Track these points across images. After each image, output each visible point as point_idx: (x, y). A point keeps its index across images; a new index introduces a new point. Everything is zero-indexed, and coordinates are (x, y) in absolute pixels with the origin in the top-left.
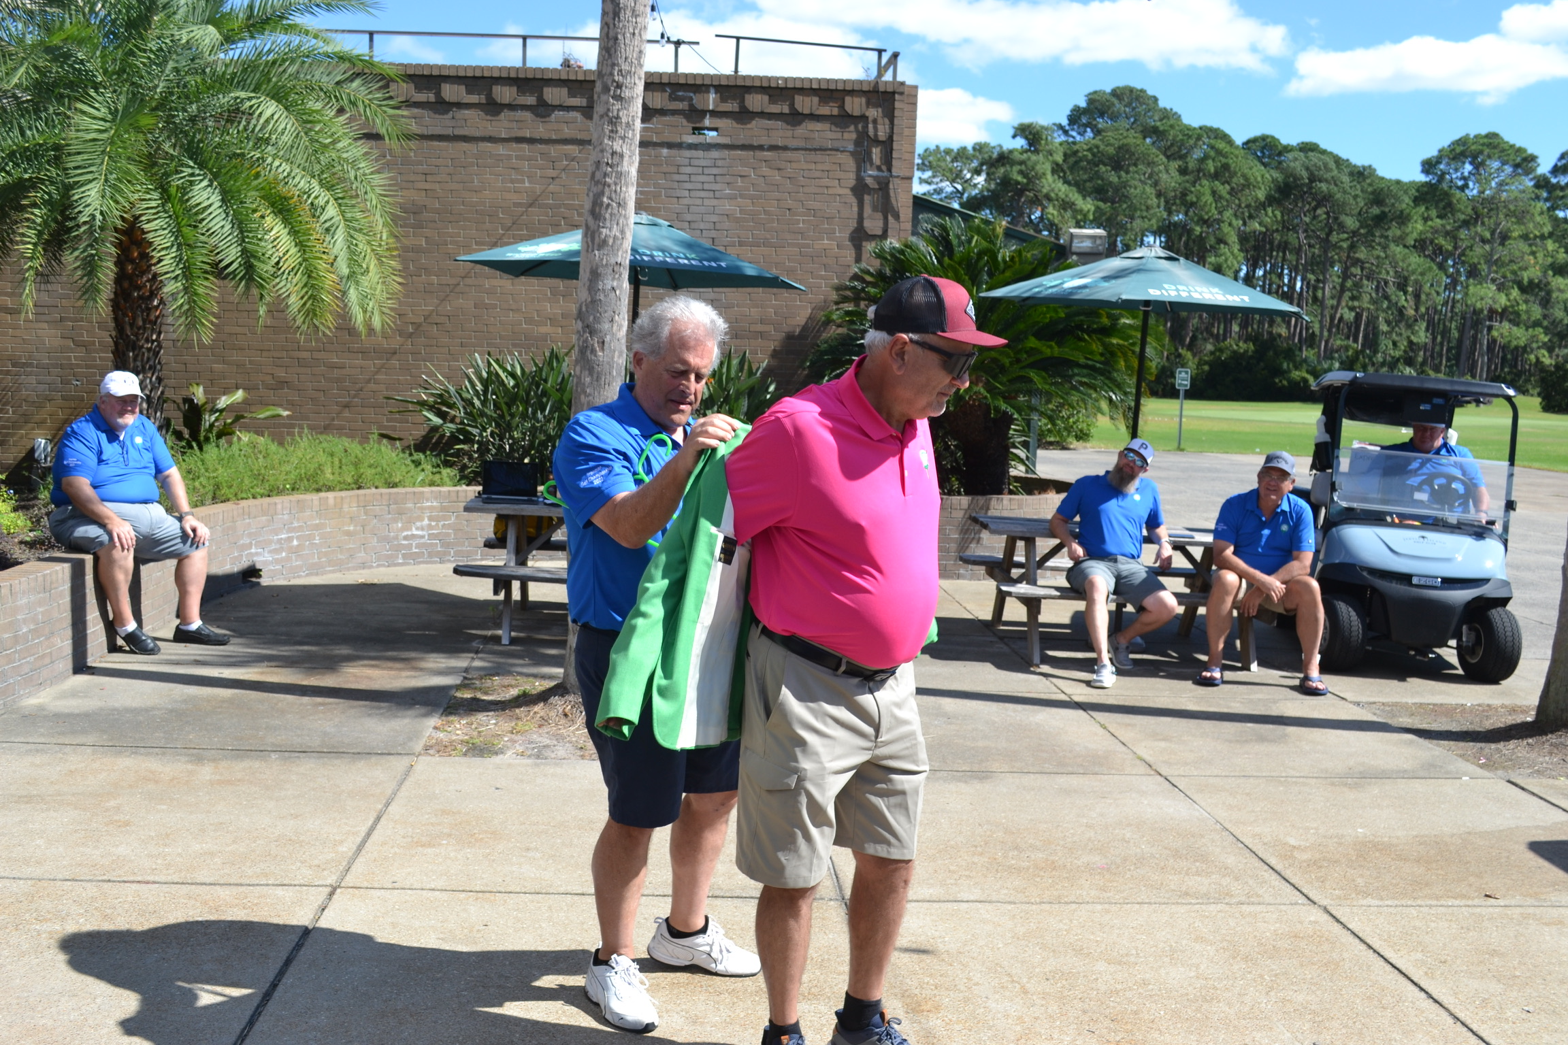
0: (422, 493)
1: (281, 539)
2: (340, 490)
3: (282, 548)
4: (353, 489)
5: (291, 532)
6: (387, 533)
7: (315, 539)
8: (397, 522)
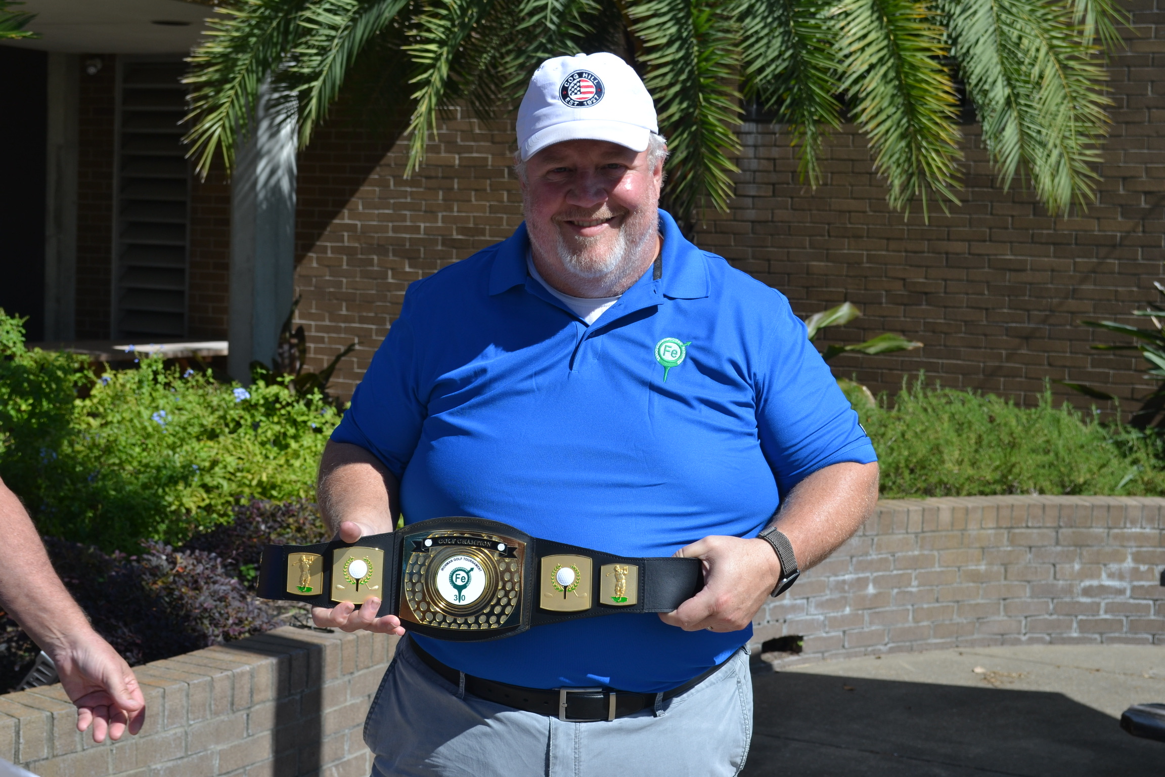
0: (1126, 508)
1: (844, 582)
2: (969, 494)
3: (845, 598)
4: (994, 493)
5: (864, 570)
6: (1051, 580)
7: (909, 585)
8: (1072, 561)
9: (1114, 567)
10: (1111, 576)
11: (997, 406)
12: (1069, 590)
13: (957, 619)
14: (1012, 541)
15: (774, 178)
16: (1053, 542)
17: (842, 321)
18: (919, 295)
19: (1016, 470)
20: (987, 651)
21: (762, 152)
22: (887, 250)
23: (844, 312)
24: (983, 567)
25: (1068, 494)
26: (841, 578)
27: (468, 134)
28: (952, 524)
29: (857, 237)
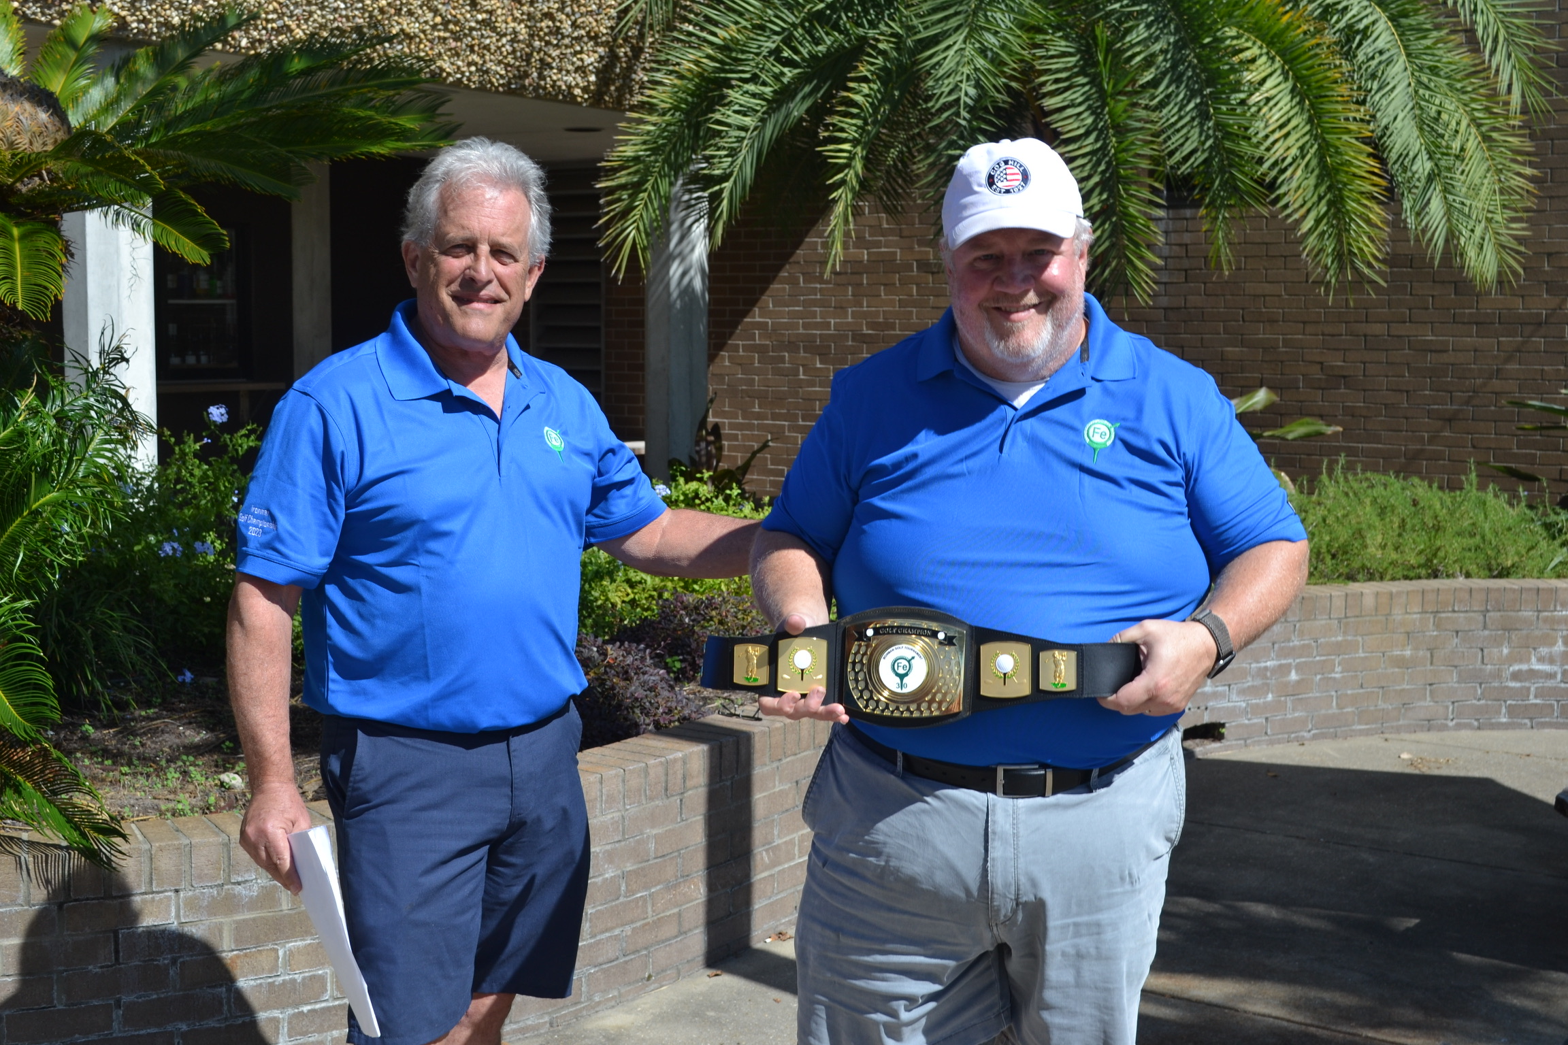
0: (1556, 590)
1: (1266, 668)
2: (1393, 579)
3: (1267, 685)
4: (1419, 577)
5: (1285, 657)
6: (1478, 665)
7: (1333, 671)
8: (1500, 645)
9: (1544, 651)
10: (1541, 660)
11: (1420, 489)
12: (1498, 675)
13: (1381, 705)
14: (1438, 626)
15: (1186, 264)
16: (1481, 626)
17: (1259, 407)
18: (1336, 379)
19: (1441, 554)
20: (1413, 737)
21: (1174, 238)
22: (1304, 334)
23: (1261, 397)
24: (1408, 653)
25: (1495, 577)
26: (1263, 665)
27: (877, 229)
28: (1376, 610)
29: (1272, 321)
